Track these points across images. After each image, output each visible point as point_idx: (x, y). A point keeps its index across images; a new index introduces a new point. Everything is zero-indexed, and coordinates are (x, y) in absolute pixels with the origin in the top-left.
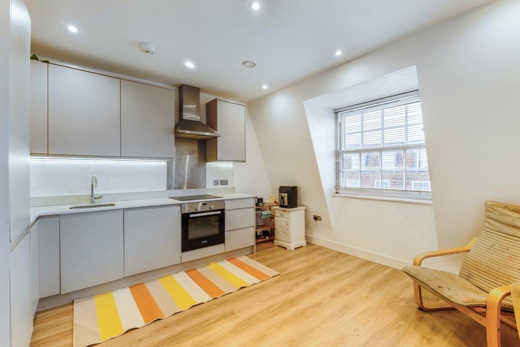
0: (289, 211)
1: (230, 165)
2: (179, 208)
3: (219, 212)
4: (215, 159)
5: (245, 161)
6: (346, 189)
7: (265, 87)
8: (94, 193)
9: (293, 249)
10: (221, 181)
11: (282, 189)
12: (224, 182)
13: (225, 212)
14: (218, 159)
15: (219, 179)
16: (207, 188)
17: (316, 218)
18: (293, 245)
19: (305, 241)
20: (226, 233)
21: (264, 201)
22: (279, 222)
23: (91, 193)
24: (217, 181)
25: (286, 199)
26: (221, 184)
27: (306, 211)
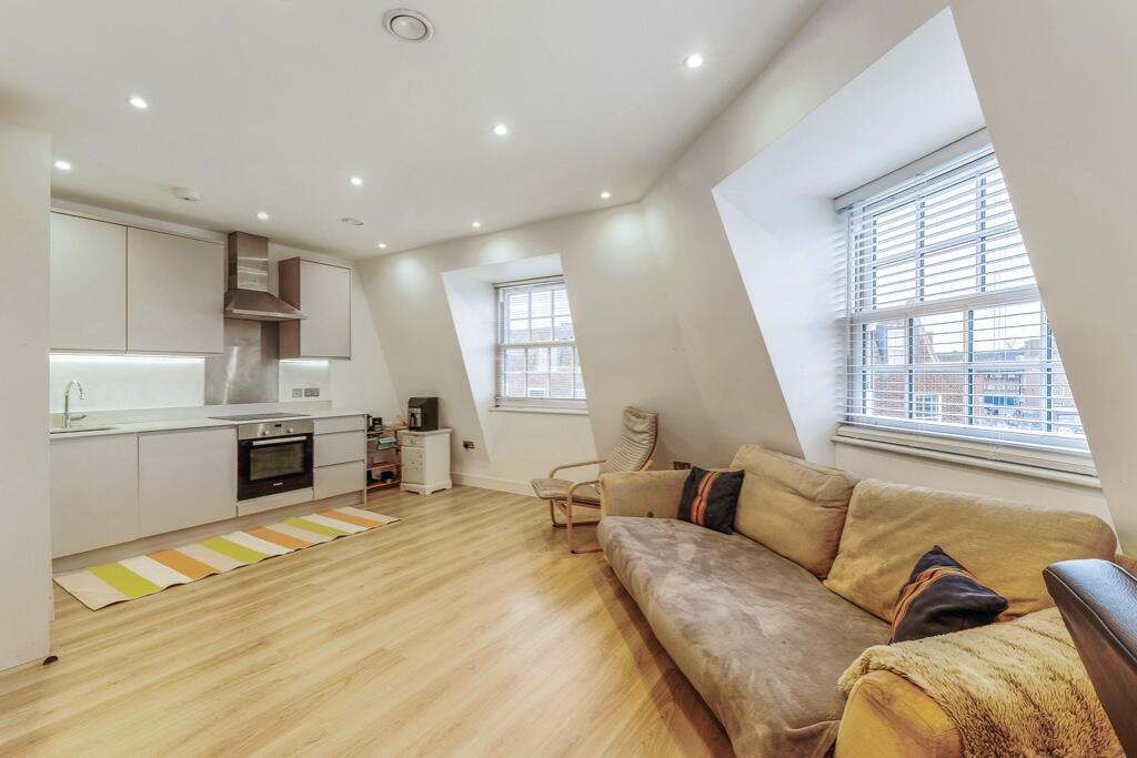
0: (423, 436)
1: (324, 363)
2: (234, 431)
3: (304, 438)
4: (297, 354)
5: (349, 358)
6: (510, 400)
7: (382, 246)
8: (70, 411)
9: (428, 492)
10: (306, 390)
11: (413, 403)
12: (312, 393)
13: (314, 437)
14: (302, 354)
15: (303, 387)
16: (281, 401)
17: (467, 445)
18: (428, 488)
19: (450, 482)
20: (315, 470)
21: (384, 423)
22: (407, 453)
23: (63, 411)
24: (300, 390)
25: (418, 416)
26: (306, 396)
27: (452, 436)
